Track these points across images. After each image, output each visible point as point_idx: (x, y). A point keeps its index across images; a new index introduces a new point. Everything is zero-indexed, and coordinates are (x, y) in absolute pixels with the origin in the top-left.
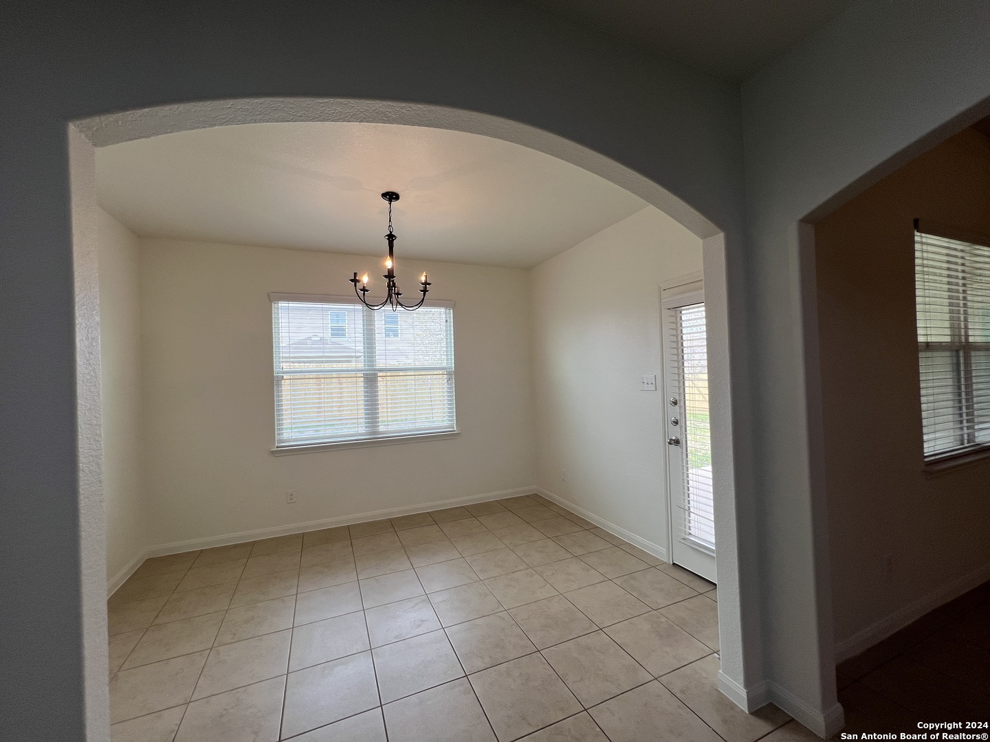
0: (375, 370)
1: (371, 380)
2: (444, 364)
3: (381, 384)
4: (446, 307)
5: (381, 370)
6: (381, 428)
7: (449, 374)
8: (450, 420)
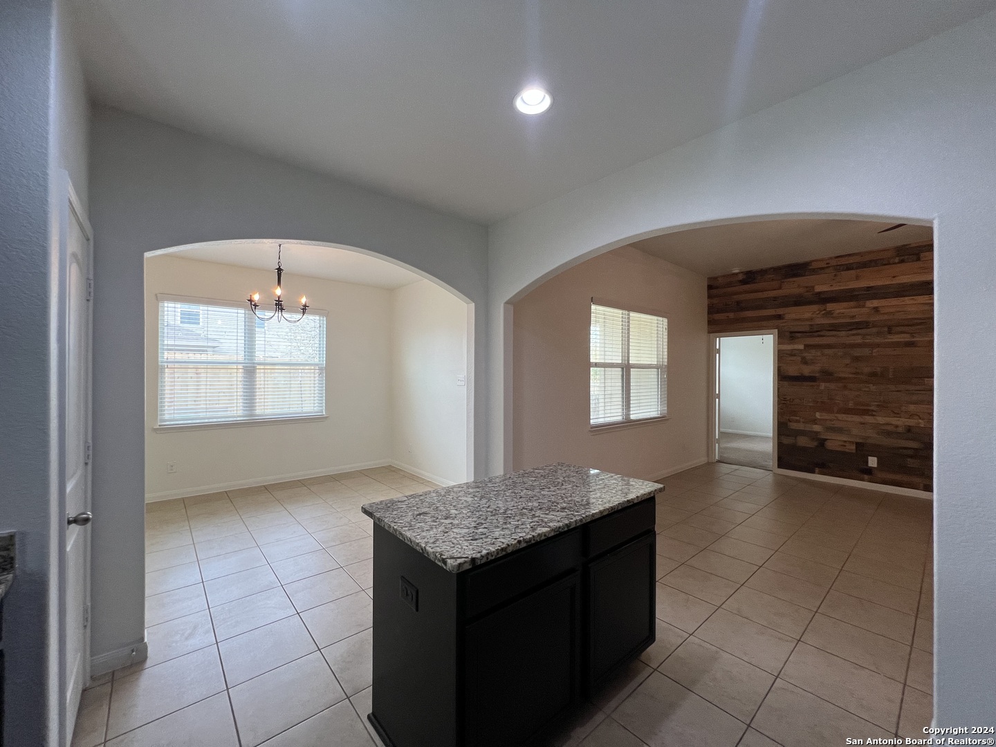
0: (254, 363)
1: (250, 371)
2: (316, 361)
3: (259, 375)
4: (320, 314)
5: (259, 364)
6: (258, 412)
7: (320, 369)
8: (319, 407)
